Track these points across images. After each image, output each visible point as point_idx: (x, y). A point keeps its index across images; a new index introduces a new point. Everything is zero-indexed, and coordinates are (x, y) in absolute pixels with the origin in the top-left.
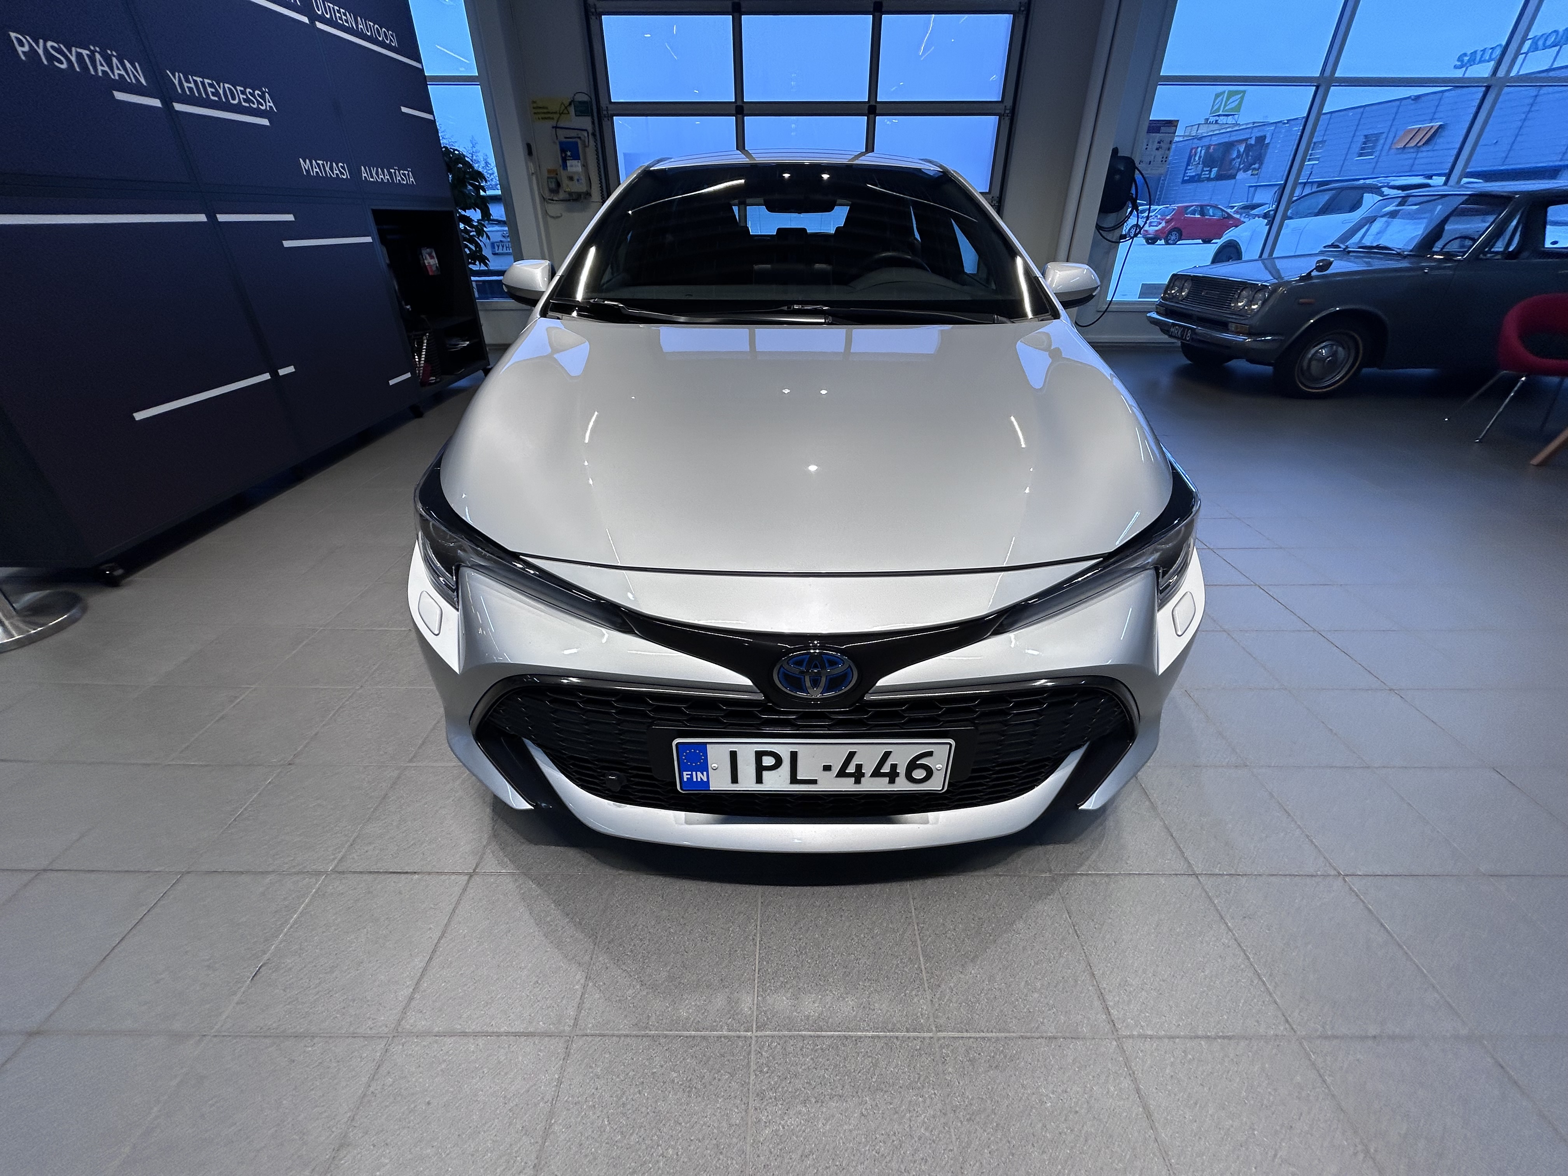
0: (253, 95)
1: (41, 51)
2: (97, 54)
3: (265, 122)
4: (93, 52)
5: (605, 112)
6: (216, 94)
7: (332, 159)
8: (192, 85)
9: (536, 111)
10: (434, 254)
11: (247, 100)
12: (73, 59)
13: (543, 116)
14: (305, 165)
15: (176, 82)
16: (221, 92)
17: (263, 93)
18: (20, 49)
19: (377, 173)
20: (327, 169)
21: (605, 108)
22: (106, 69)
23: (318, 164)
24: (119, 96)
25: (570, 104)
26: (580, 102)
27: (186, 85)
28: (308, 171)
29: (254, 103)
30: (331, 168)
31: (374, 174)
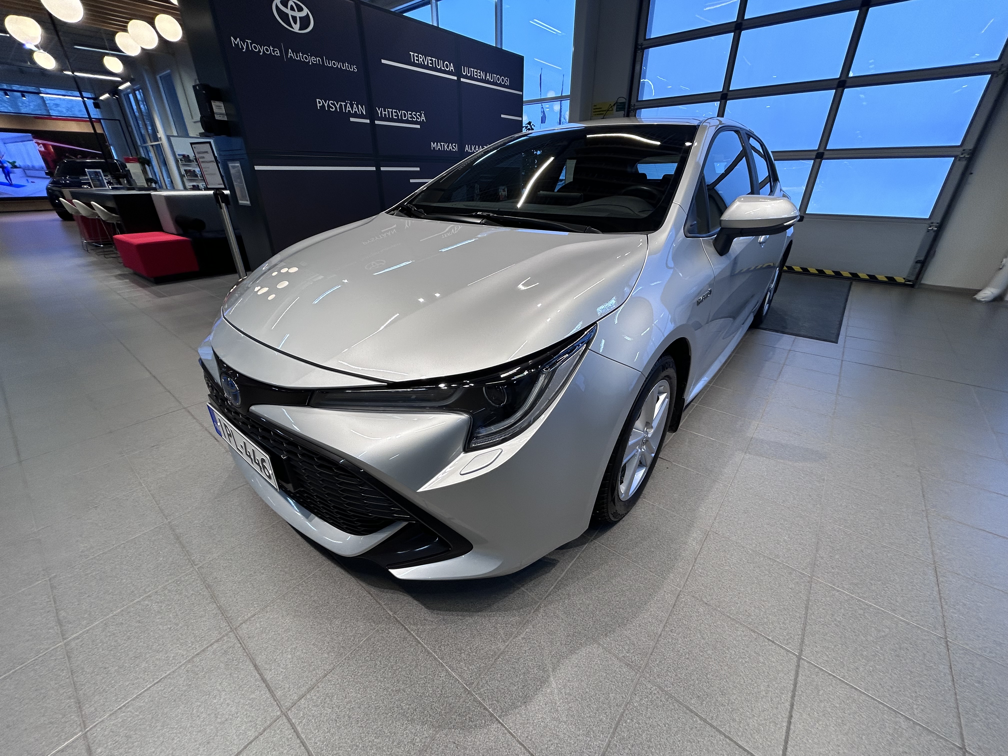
0: (415, 115)
1: (326, 105)
2: (348, 104)
3: (418, 127)
4: (346, 103)
5: (632, 108)
6: (397, 116)
7: (448, 142)
8: (387, 113)
9: (595, 110)
10: (506, 190)
11: (412, 117)
12: (338, 107)
13: (598, 113)
14: (433, 145)
15: (379, 112)
16: (400, 115)
17: (421, 114)
18: (318, 105)
19: (475, 149)
20: (446, 147)
21: (633, 105)
22: (350, 109)
23: (441, 145)
24: (352, 119)
25: (614, 105)
26: (620, 103)
27: (383, 113)
28: (434, 148)
29: (415, 118)
30: (448, 147)
31: (473, 149)
